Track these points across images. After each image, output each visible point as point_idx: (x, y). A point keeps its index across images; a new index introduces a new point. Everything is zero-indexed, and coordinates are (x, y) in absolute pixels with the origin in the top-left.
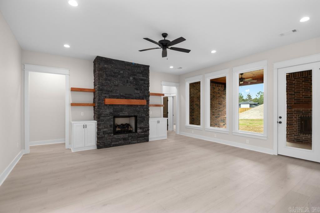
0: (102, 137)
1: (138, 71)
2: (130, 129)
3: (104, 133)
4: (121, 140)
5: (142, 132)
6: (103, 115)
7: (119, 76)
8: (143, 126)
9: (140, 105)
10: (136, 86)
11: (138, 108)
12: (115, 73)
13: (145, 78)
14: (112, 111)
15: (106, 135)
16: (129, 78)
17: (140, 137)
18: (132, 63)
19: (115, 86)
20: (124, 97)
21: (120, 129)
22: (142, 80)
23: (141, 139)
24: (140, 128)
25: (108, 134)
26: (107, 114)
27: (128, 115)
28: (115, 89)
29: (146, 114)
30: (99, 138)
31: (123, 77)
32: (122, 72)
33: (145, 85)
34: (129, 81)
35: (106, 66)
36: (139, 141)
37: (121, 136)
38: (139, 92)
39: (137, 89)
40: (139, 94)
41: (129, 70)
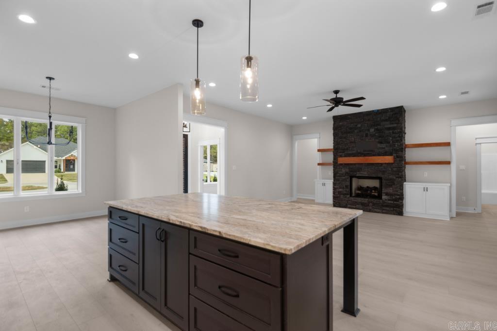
0: (337, 197)
1: (383, 118)
2: (373, 193)
3: (340, 193)
4: (358, 204)
5: (389, 200)
6: (338, 175)
7: (356, 131)
8: (391, 191)
9: (385, 163)
10: (380, 139)
11: (382, 167)
12: (351, 128)
13: (395, 125)
14: (347, 170)
15: (342, 196)
16: (369, 130)
17: (387, 206)
18: (373, 111)
19: (351, 142)
20: (363, 154)
21: (360, 192)
22: (389, 129)
23: (388, 209)
24: (387, 194)
25: (344, 194)
26: (342, 174)
27: (367, 175)
28: (351, 146)
29: (397, 176)
30: (334, 198)
31: (360, 131)
32: (359, 125)
33: (394, 135)
34: (369, 135)
35: (341, 123)
36: (384, 211)
37: (359, 200)
38: (383, 146)
39: (381, 143)
40: (384, 148)
41: (369, 120)
